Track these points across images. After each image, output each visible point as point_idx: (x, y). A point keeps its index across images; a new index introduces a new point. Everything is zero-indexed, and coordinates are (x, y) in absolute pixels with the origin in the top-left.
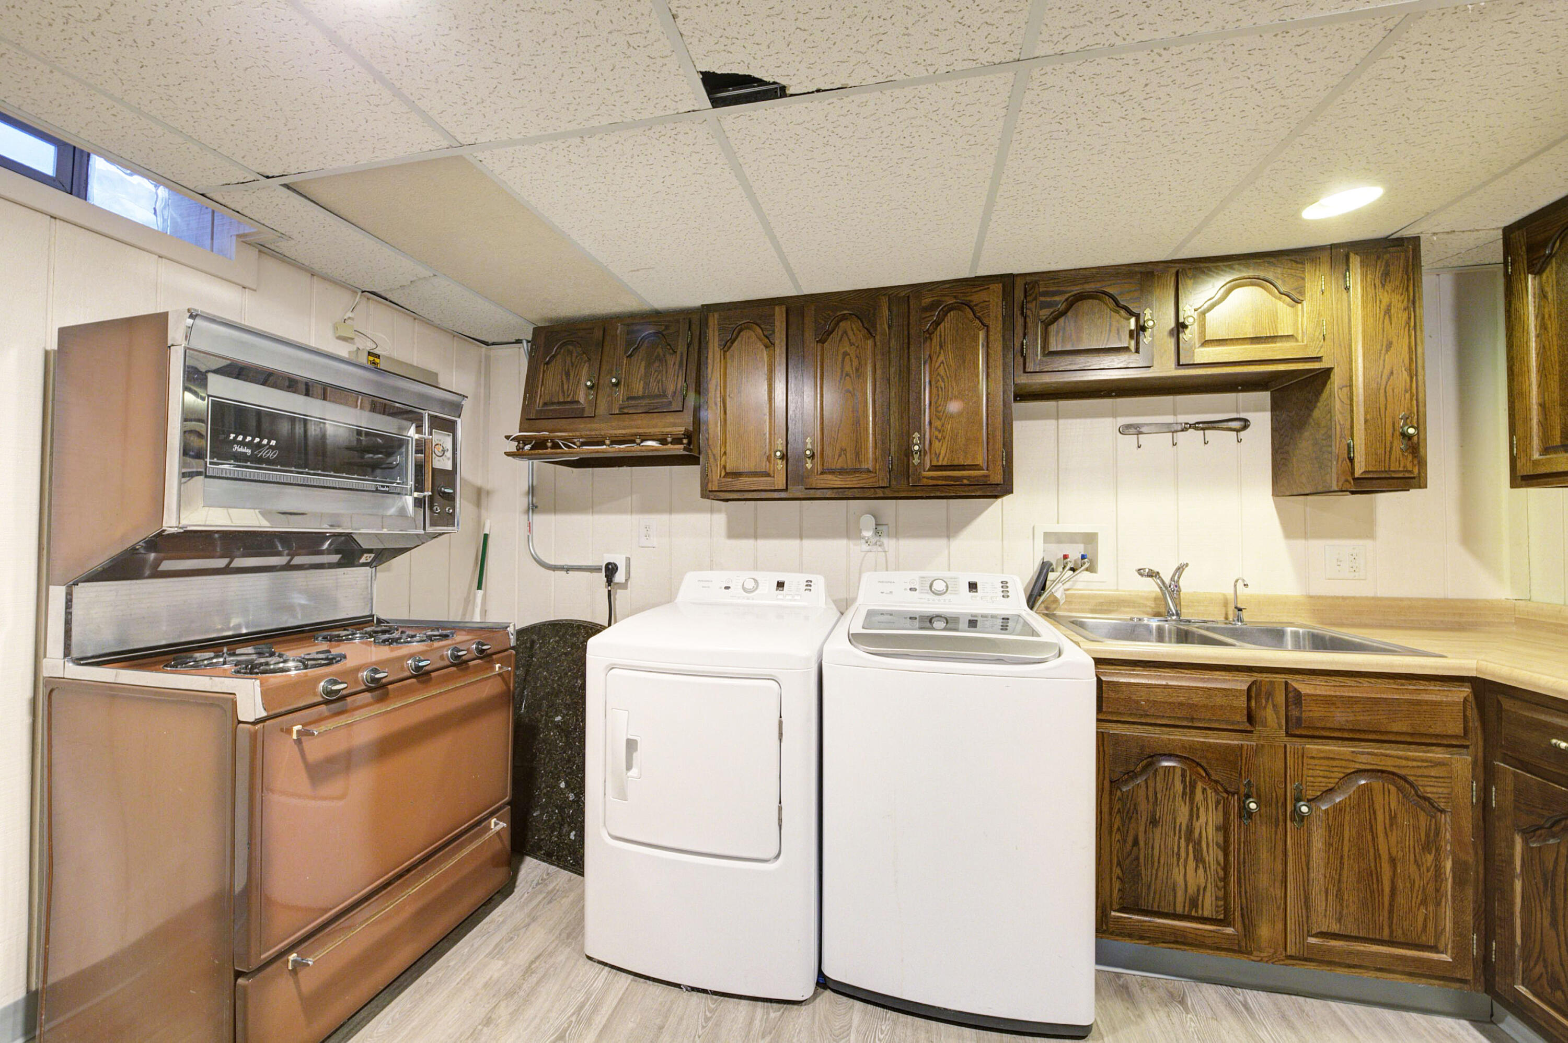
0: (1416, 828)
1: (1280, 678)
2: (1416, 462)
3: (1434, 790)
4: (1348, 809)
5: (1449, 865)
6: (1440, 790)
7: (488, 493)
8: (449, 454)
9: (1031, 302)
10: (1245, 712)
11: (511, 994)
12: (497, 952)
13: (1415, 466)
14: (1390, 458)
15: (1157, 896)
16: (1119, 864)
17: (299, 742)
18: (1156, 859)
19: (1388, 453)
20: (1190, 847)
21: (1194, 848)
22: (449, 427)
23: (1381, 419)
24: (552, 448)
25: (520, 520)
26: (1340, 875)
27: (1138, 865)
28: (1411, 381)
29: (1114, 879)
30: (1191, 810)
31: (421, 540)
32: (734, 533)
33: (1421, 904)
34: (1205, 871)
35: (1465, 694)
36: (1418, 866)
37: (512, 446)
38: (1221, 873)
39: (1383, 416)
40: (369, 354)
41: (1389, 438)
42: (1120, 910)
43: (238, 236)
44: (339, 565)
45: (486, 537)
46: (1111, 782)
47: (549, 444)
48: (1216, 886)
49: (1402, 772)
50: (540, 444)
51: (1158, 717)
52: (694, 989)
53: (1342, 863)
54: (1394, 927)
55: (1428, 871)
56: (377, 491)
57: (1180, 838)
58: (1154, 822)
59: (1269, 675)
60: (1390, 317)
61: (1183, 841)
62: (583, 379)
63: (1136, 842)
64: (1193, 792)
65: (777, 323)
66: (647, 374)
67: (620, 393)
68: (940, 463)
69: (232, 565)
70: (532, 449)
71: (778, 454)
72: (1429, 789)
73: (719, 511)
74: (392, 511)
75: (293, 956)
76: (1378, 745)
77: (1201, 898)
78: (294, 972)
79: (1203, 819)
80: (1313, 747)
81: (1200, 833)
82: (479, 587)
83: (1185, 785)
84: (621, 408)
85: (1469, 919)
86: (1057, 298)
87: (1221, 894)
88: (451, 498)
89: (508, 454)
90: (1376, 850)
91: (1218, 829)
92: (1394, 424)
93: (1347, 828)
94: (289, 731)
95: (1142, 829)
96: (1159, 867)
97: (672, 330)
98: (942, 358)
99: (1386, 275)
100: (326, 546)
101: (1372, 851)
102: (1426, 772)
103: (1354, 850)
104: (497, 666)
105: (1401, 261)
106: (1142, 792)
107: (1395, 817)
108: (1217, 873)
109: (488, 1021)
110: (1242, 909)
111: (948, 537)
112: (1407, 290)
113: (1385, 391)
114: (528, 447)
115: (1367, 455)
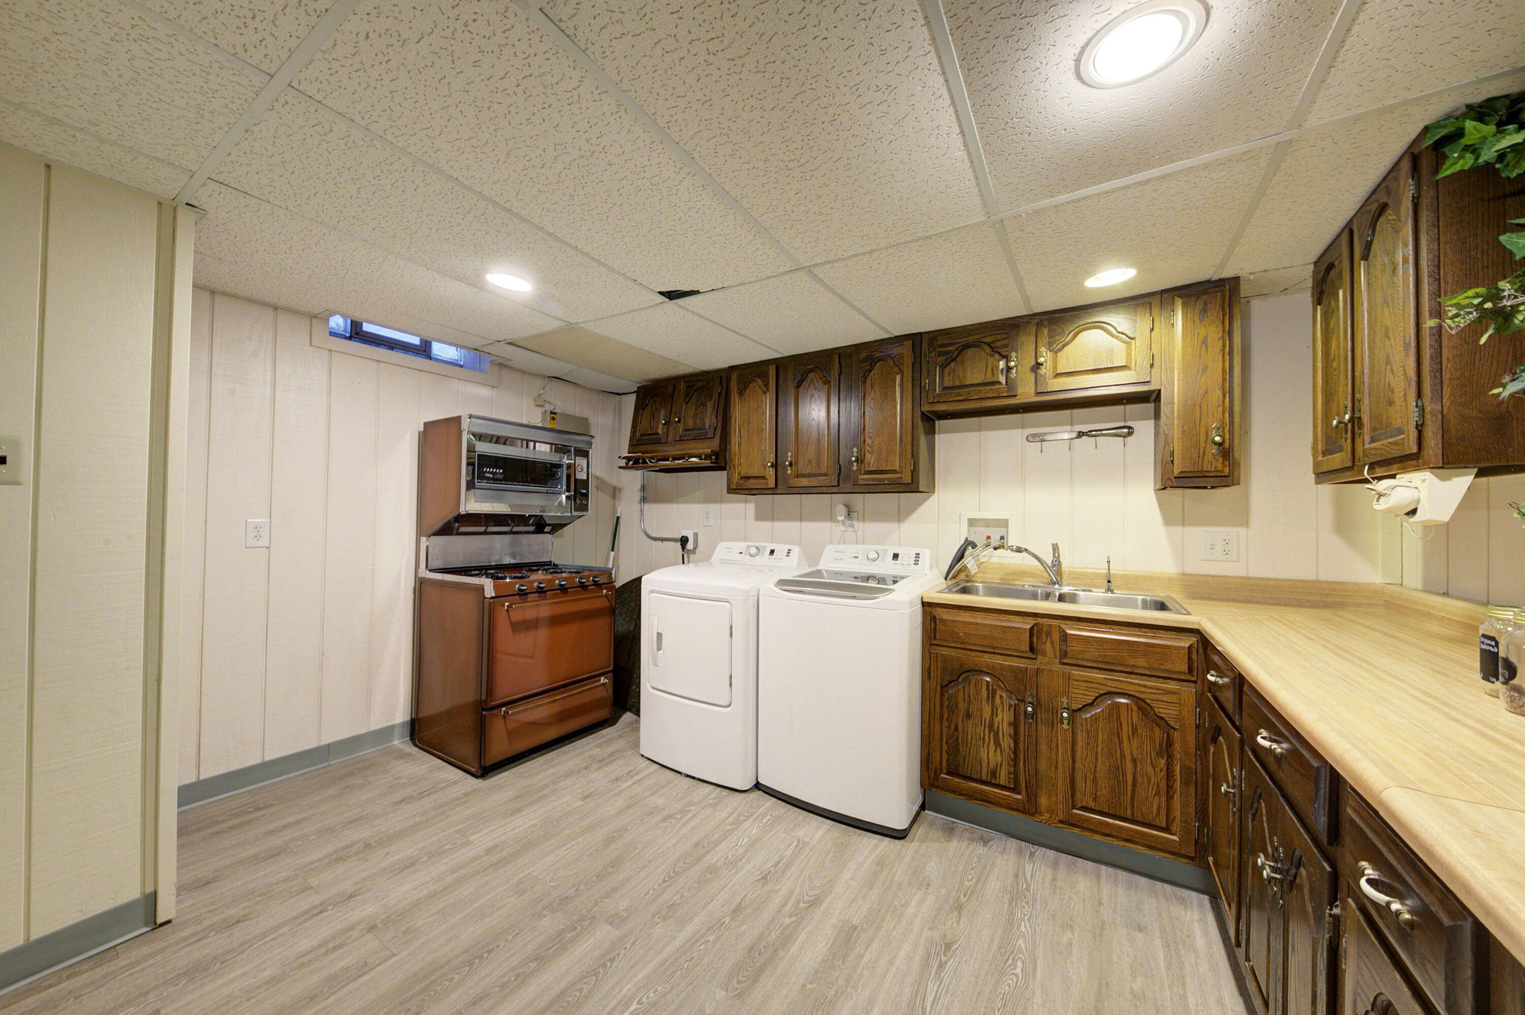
0: (1152, 739)
1: (1055, 622)
2: (1227, 463)
3: (1167, 711)
4: (1101, 720)
5: (1178, 769)
6: (1171, 712)
7: (620, 490)
8: (585, 470)
9: (932, 352)
10: (1028, 644)
11: (600, 761)
12: (600, 746)
13: (1226, 466)
14: (1203, 461)
15: (970, 767)
16: (947, 742)
17: (508, 611)
18: (969, 741)
19: (1201, 457)
20: (992, 734)
21: (994, 735)
22: (585, 454)
23: (1196, 429)
24: (642, 463)
25: (636, 507)
26: (1095, 766)
27: (958, 744)
28: (1224, 397)
29: (944, 752)
30: (993, 710)
31: (573, 519)
32: (759, 517)
33: (1155, 795)
34: (1001, 753)
35: (1191, 642)
36: (1153, 766)
37: (623, 463)
38: (1012, 756)
39: (1198, 427)
40: (551, 413)
41: (1202, 444)
42: (948, 773)
43: (490, 361)
44: (533, 533)
45: (618, 518)
46: (941, 686)
47: (641, 461)
48: (1009, 764)
49: (1142, 696)
50: (636, 462)
51: (971, 644)
52: (688, 776)
53: (1097, 758)
54: (1135, 809)
55: (1161, 771)
56: (547, 493)
57: (985, 728)
58: (968, 716)
59: (1047, 620)
60: (1206, 346)
61: (987, 731)
62: (661, 419)
63: (956, 728)
64: (993, 697)
65: (770, 377)
66: (696, 415)
67: (681, 427)
68: (870, 469)
69: (488, 530)
70: (633, 464)
71: (769, 464)
72: (1162, 710)
73: (751, 502)
74: (556, 504)
75: (504, 709)
76: (1128, 675)
77: (998, 771)
78: (504, 717)
79: (1000, 717)
80: (1077, 673)
81: (998, 726)
82: (613, 550)
83: (989, 692)
84: (680, 437)
85: (1192, 810)
86: (950, 348)
87: (1012, 770)
88: (586, 496)
89: (620, 467)
90: (1122, 752)
91: (1010, 724)
92: (1207, 434)
93: (1100, 732)
94: (504, 605)
95: (960, 719)
96: (971, 746)
97: (711, 384)
98: (872, 395)
99: (1204, 311)
100: (531, 522)
101: (1119, 752)
102: (1161, 697)
103: (1106, 750)
104: (605, 591)
105: (1218, 300)
106: (961, 695)
107: (1136, 728)
108: (1010, 755)
109: (586, 768)
110: (1026, 782)
111: (899, 521)
112: (1223, 323)
113: (1201, 408)
114: (631, 463)
115: (1183, 458)
